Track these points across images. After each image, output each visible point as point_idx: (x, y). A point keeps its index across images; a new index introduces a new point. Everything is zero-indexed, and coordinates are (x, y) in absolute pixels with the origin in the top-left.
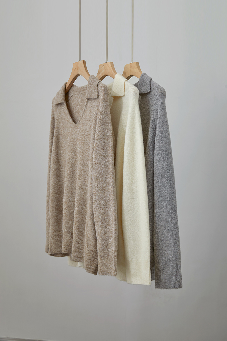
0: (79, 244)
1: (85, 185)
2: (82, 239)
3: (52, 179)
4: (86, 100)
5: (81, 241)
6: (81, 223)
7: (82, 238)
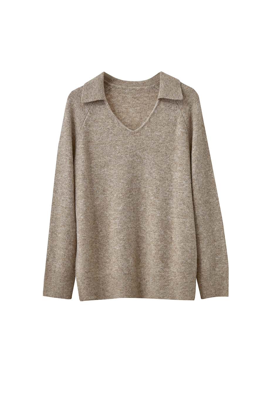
0: (164, 279)
1: (166, 204)
2: (167, 272)
3: (82, 201)
4: (157, 101)
5: (166, 275)
6: (165, 251)
7: (167, 270)
